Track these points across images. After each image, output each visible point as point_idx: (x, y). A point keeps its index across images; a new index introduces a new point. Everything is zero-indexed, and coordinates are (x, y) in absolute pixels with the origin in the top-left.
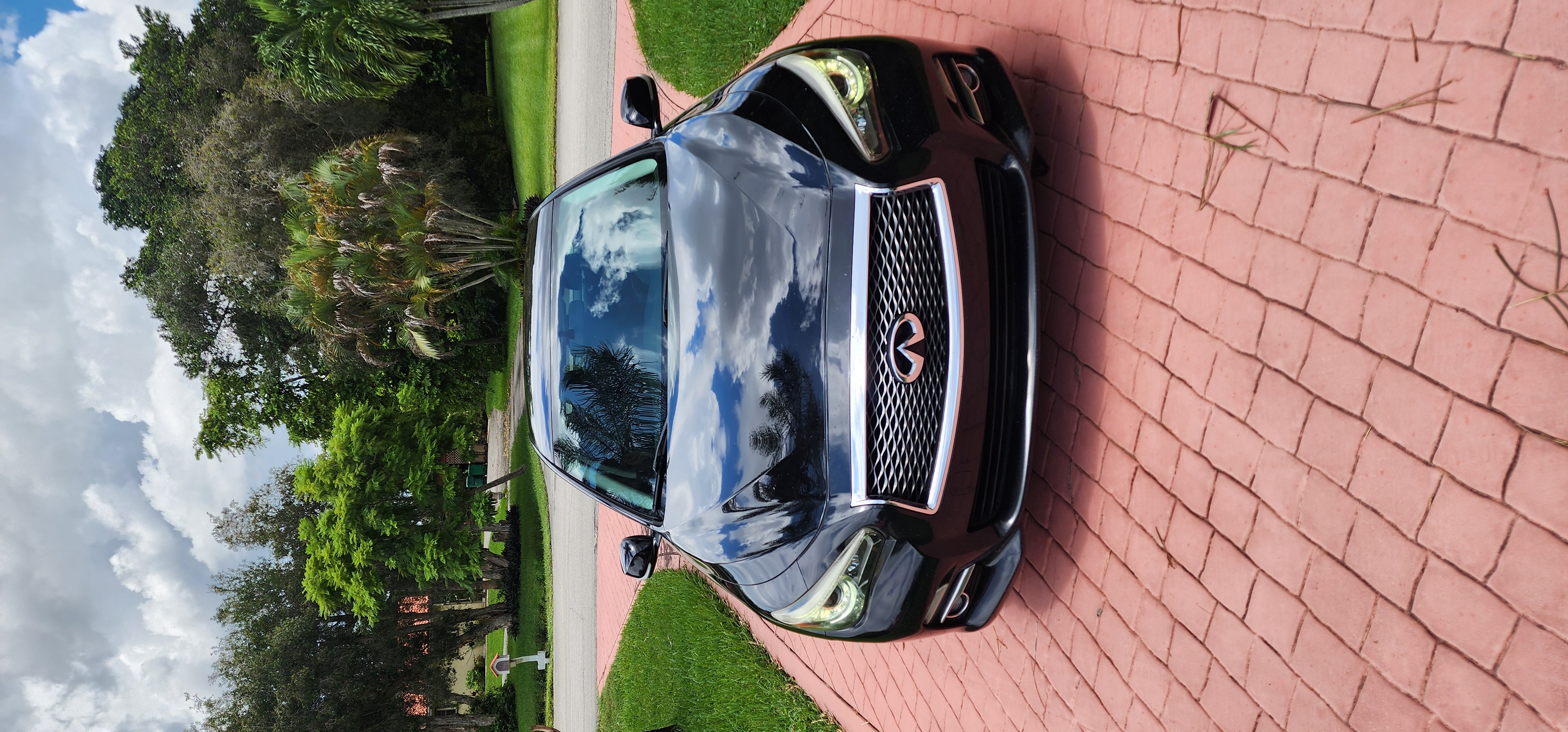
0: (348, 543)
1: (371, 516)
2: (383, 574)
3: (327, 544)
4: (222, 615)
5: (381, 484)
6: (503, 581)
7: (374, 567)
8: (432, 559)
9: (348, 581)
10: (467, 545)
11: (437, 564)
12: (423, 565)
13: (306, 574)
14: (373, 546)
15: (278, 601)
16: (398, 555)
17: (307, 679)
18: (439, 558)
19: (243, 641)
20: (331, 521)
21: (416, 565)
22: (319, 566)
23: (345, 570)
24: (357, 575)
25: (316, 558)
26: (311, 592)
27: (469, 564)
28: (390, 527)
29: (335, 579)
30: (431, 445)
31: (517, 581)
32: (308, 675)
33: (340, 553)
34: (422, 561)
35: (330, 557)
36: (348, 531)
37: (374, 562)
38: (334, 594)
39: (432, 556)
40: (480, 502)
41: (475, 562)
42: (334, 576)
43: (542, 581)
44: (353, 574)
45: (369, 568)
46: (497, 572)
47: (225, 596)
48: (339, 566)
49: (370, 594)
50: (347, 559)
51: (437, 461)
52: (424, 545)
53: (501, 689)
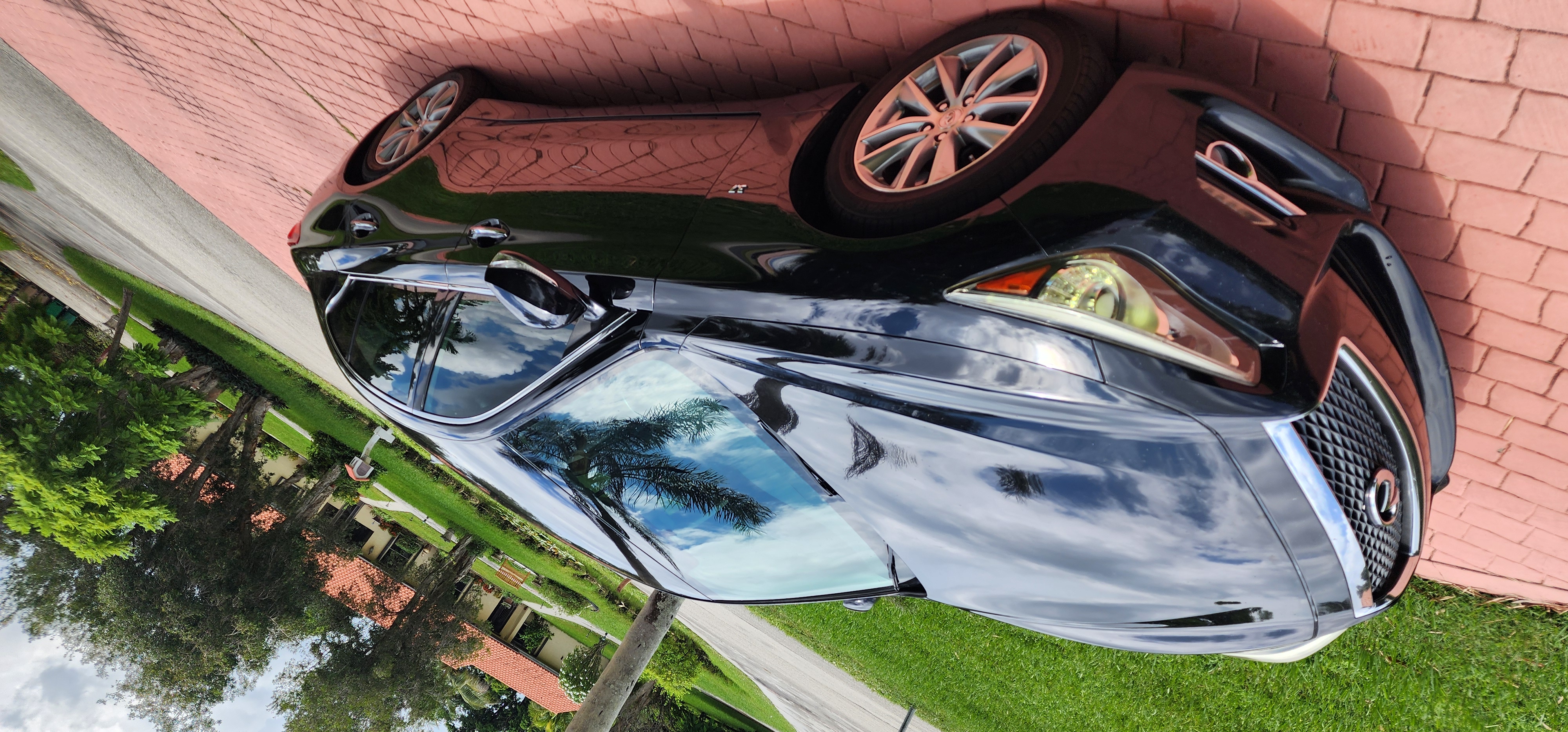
0: (74, 498)
1: (64, 462)
2: (137, 487)
3: (56, 514)
4: (34, 631)
5: (36, 433)
6: (223, 382)
7: (121, 490)
8: (160, 437)
9: (114, 519)
10: (173, 399)
11: (168, 436)
12: (158, 448)
13: (72, 549)
14: (99, 478)
15: (65, 578)
16: (127, 462)
17: (177, 600)
18: (164, 431)
19: (82, 627)
20: (34, 498)
21: (151, 452)
22: (71, 533)
23: (101, 515)
24: (116, 509)
25: (62, 532)
26: (95, 556)
27: (193, 409)
28: (92, 453)
29: (102, 528)
30: (32, 361)
31: (236, 371)
32: (174, 597)
33: (77, 509)
34: (152, 445)
35: (73, 519)
36: (62, 491)
37: (116, 488)
38: (113, 538)
39: (157, 435)
40: (138, 359)
41: (196, 403)
42: (97, 526)
43: (262, 355)
44: (111, 511)
45: (119, 495)
46: (209, 381)
47: (16, 619)
48: (91, 518)
49: (147, 508)
50: (89, 507)
51: (57, 368)
52: (138, 434)
53: (315, 443)
